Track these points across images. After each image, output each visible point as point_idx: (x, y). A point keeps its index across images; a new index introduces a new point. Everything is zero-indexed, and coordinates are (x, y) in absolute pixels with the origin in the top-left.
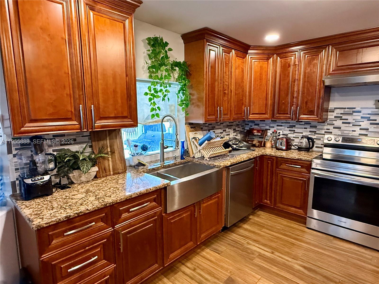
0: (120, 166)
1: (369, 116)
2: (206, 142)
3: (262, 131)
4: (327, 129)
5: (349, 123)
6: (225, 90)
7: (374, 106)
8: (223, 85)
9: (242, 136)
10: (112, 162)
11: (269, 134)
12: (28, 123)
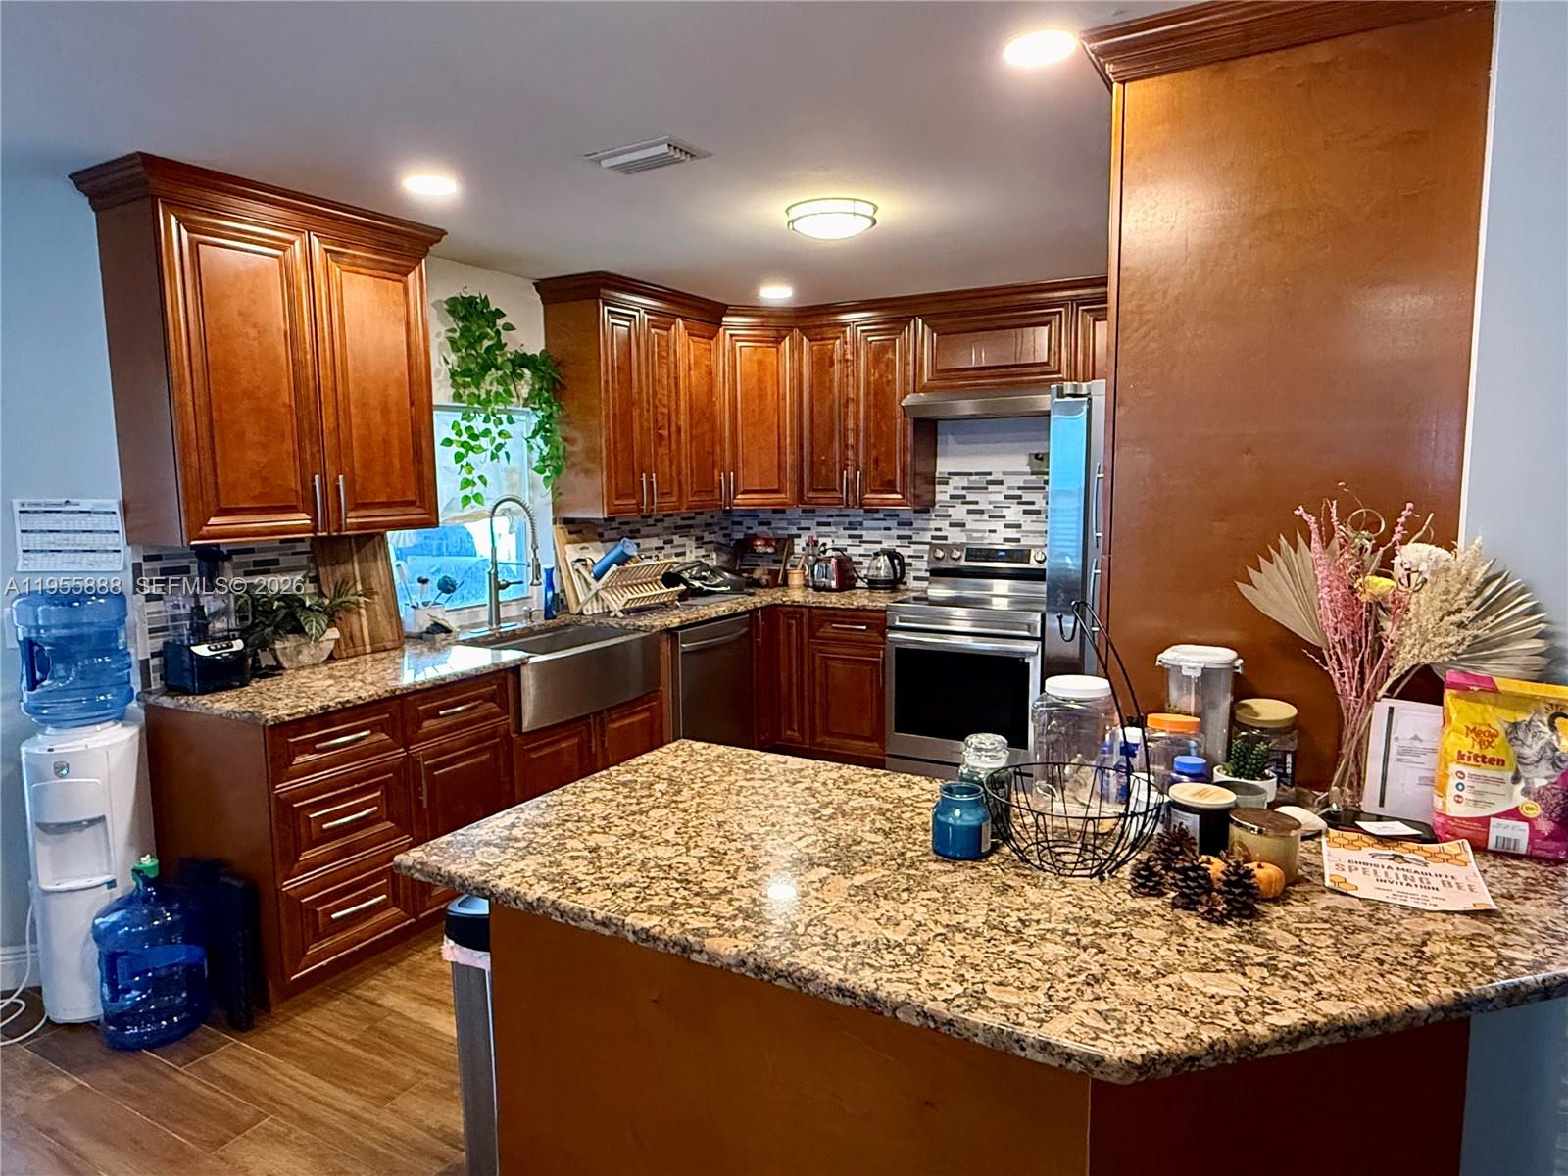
0: (387, 632)
1: (1019, 492)
2: (615, 567)
3: (778, 540)
4: (937, 530)
5: (982, 512)
6: (660, 429)
7: (1027, 469)
8: (655, 414)
10: (369, 619)
11: (798, 549)
12: (216, 516)
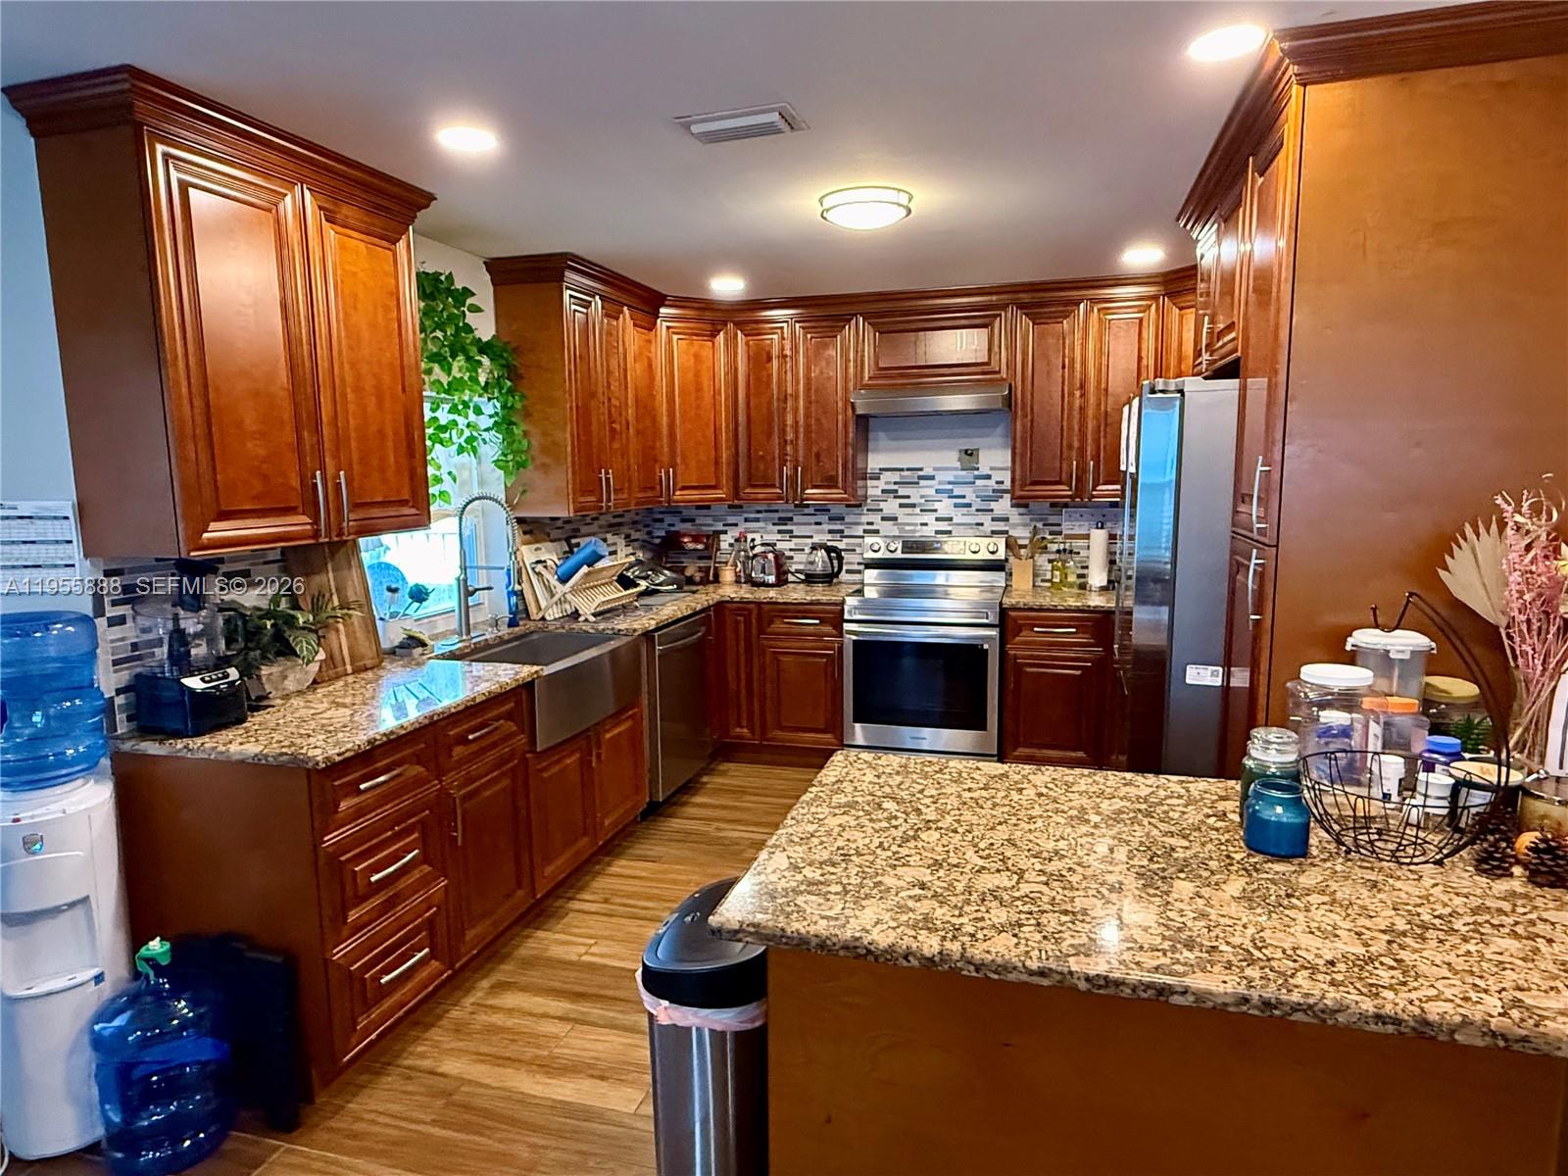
0: (366, 649)
1: (950, 487)
2: (585, 569)
3: (708, 537)
4: (869, 523)
5: (913, 506)
7: (958, 465)
8: (609, 407)
9: (649, 555)
10: (347, 636)
11: (724, 545)
12: (214, 521)
